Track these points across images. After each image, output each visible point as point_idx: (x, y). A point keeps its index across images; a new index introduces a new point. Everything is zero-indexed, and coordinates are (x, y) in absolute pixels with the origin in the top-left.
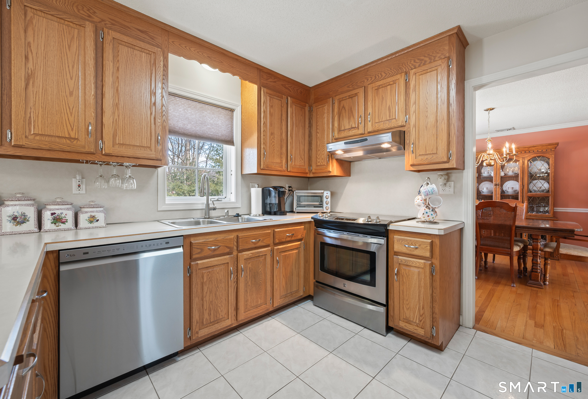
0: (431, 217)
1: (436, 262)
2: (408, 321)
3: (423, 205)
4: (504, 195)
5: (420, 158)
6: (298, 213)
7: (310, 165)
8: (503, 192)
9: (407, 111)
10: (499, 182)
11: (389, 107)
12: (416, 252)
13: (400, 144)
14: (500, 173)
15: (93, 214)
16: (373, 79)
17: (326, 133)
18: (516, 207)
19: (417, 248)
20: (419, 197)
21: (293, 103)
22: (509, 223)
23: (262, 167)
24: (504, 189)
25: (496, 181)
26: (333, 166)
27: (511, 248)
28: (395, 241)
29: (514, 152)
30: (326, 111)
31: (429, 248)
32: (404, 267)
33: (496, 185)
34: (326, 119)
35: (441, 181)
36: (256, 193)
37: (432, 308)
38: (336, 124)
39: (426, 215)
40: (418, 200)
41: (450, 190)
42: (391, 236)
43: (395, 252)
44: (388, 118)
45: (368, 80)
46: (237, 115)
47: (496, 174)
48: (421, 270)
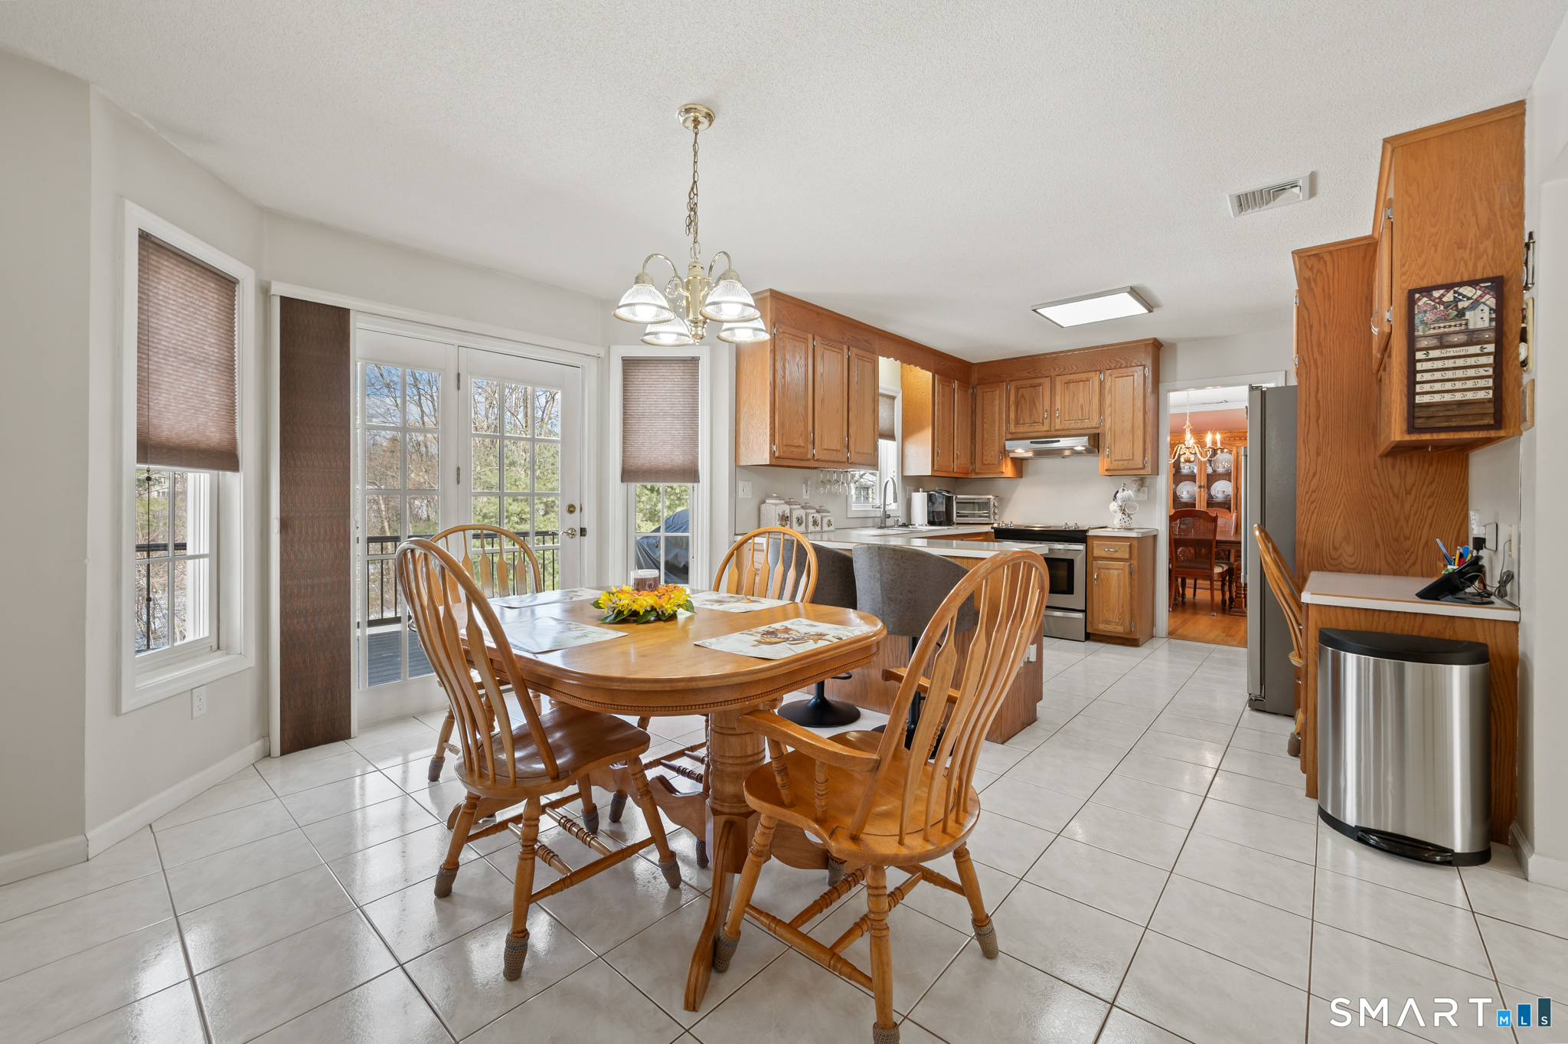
0: (1127, 523)
1: (1135, 562)
2: (1107, 622)
3: (1119, 511)
4: (1211, 503)
5: (1116, 463)
6: (958, 524)
7: (973, 461)
8: (1210, 497)
9: (1101, 413)
10: (1204, 482)
11: (1082, 406)
12: (1116, 555)
13: (1094, 447)
14: (1206, 469)
15: (830, 518)
16: (1061, 370)
17: (997, 425)
18: (1217, 516)
19: (1116, 551)
20: (1114, 503)
21: (959, 386)
22: (1210, 537)
23: (935, 468)
24: (1213, 493)
25: (1200, 481)
26: (1006, 466)
27: (1212, 569)
28: (1095, 547)
29: (1219, 445)
30: (997, 397)
31: (1128, 550)
32: (1103, 571)
33: (1200, 487)
34: (997, 408)
35: (1135, 486)
36: (919, 500)
37: (1131, 605)
38: (1012, 415)
39: (1123, 521)
40: (1114, 506)
41: (1143, 496)
42: (1089, 541)
43: (1094, 558)
44: (1081, 418)
45: (1055, 370)
46: (898, 403)
47: (1200, 470)
48: (1120, 571)
